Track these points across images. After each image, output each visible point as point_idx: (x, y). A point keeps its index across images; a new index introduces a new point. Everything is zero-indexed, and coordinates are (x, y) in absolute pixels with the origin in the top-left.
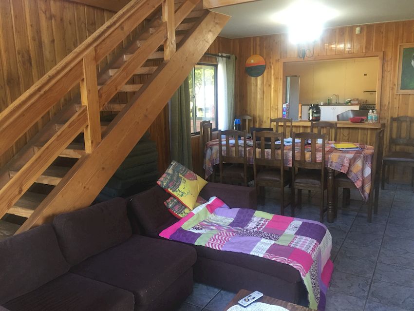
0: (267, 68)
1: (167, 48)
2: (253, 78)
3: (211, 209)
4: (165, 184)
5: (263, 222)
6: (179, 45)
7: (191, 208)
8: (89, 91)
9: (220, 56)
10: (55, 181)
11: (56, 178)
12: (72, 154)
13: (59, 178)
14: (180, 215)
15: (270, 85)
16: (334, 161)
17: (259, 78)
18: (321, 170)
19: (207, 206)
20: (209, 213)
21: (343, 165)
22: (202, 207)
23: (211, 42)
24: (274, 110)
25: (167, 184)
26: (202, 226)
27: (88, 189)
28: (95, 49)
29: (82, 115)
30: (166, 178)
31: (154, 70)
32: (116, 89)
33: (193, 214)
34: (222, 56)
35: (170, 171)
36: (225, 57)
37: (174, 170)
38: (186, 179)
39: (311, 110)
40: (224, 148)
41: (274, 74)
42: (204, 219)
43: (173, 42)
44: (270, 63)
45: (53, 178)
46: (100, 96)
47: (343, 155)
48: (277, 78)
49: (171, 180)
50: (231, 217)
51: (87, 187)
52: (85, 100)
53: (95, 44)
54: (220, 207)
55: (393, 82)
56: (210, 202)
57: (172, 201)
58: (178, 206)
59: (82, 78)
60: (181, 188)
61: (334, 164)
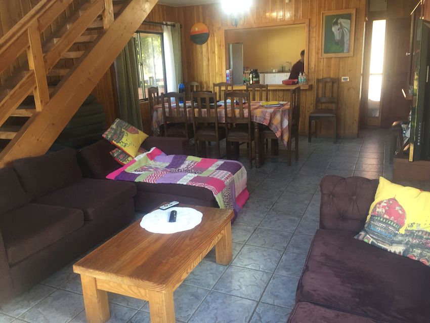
0: (210, 36)
1: (105, 18)
2: (198, 46)
3: (152, 157)
4: (109, 137)
5: (192, 164)
6: (117, 15)
7: (133, 156)
8: (35, 57)
9: (165, 25)
10: (11, 135)
11: (12, 133)
12: (24, 113)
13: (14, 133)
14: (124, 163)
15: (214, 52)
16: (258, 115)
17: (204, 46)
18: (248, 124)
19: (148, 155)
20: (149, 160)
21: (265, 119)
22: (142, 156)
23: (148, 11)
24: (219, 75)
25: (112, 137)
26: (143, 169)
27: (41, 141)
28: (38, 20)
29: (30, 78)
30: (110, 132)
31: (95, 38)
32: (60, 56)
33: (135, 161)
34: (167, 25)
35: (114, 126)
36: (169, 25)
37: (117, 126)
38: (128, 133)
39: (251, 75)
40: (167, 110)
41: (217, 41)
42: (144, 165)
43: (111, 12)
44: (213, 30)
45: (9, 133)
46: (45, 61)
47: (265, 110)
48: (220, 46)
49: (115, 133)
50: (168, 162)
51: (40, 140)
52: (32, 65)
53: (38, 16)
54: (159, 155)
55: (318, 48)
56: (150, 152)
57: (117, 151)
58: (122, 155)
59: (28, 46)
60: (124, 140)
61: (258, 118)
